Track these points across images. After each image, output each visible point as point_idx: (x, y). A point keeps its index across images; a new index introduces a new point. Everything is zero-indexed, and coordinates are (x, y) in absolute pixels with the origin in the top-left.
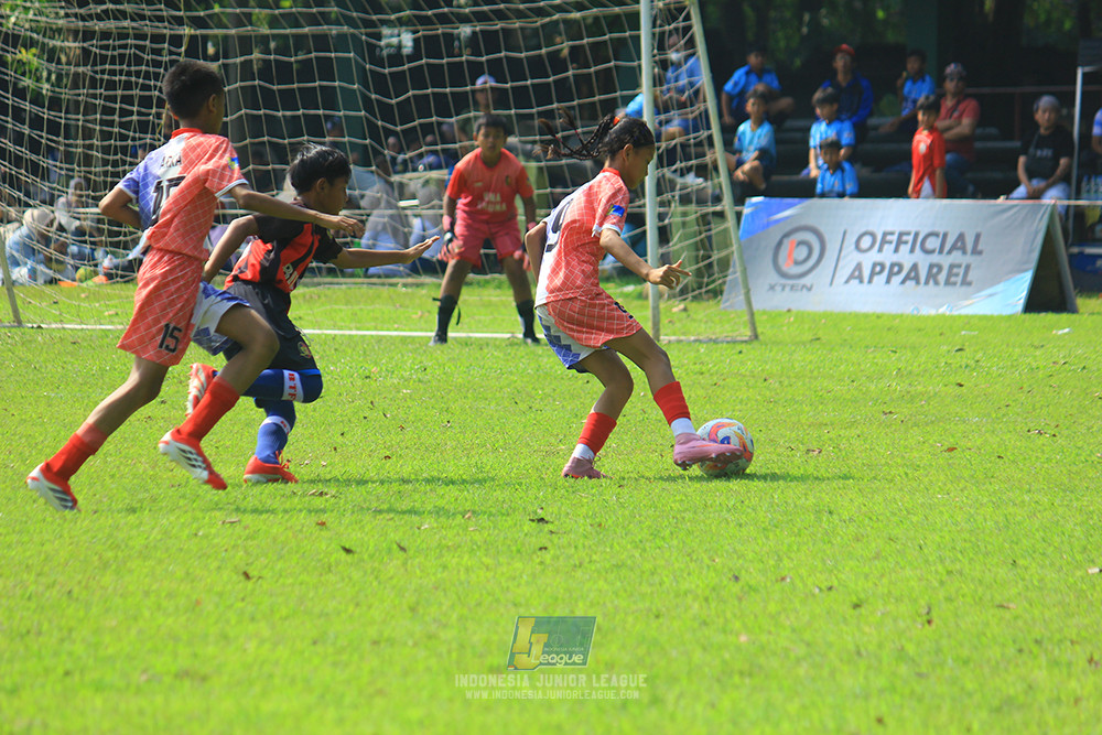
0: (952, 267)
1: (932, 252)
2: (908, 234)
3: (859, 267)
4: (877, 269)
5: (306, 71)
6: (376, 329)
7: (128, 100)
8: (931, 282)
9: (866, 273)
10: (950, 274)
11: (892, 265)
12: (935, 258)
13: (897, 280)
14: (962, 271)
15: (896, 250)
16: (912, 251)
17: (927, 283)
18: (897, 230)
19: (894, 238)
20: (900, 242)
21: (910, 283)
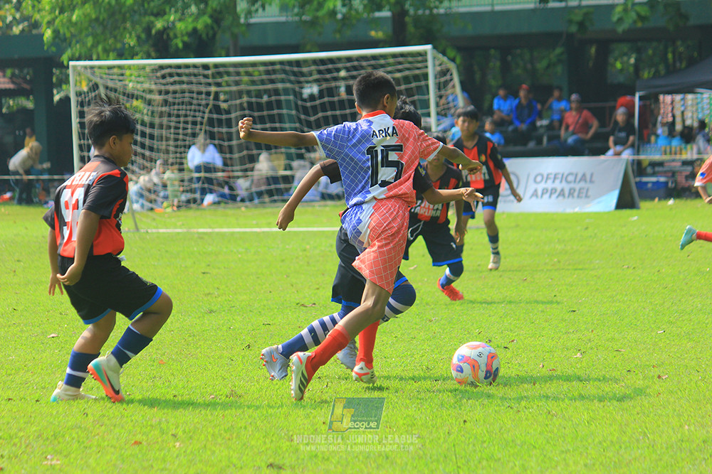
0: (580, 189)
1: (571, 182)
2: (559, 174)
3: (536, 191)
4: (545, 191)
5: (270, 106)
7: (186, 122)
9: (540, 193)
10: (579, 193)
11: (552, 190)
12: (572, 185)
13: (554, 196)
14: (585, 191)
15: (554, 182)
16: (561, 181)
17: (569, 196)
18: (554, 172)
19: (552, 176)
20: (555, 178)
21: (561, 198)
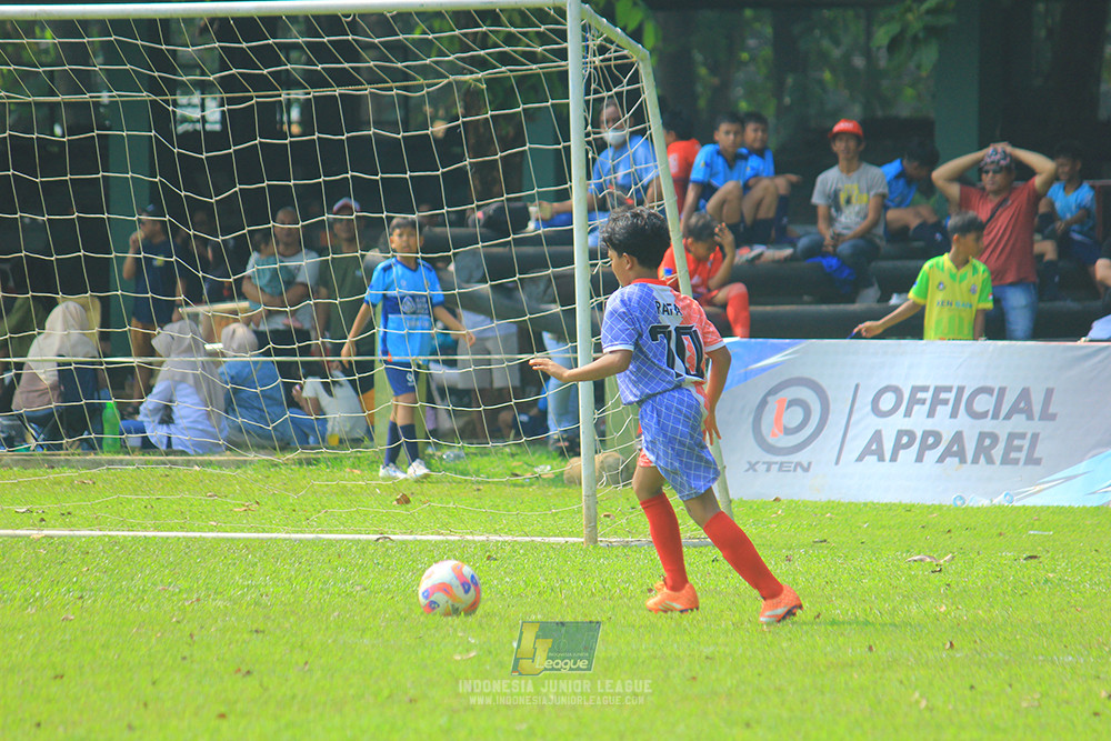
0: (1012, 436)
1: (984, 415)
2: (949, 389)
3: (877, 437)
4: (904, 439)
6: (182, 528)
8: (982, 459)
9: (888, 446)
10: (1009, 448)
11: (926, 435)
12: (988, 425)
13: (932, 456)
14: (1026, 443)
15: (931, 414)
16: (954, 414)
17: (975, 461)
18: (932, 384)
19: (928, 396)
20: (937, 401)
21: (952, 461)
